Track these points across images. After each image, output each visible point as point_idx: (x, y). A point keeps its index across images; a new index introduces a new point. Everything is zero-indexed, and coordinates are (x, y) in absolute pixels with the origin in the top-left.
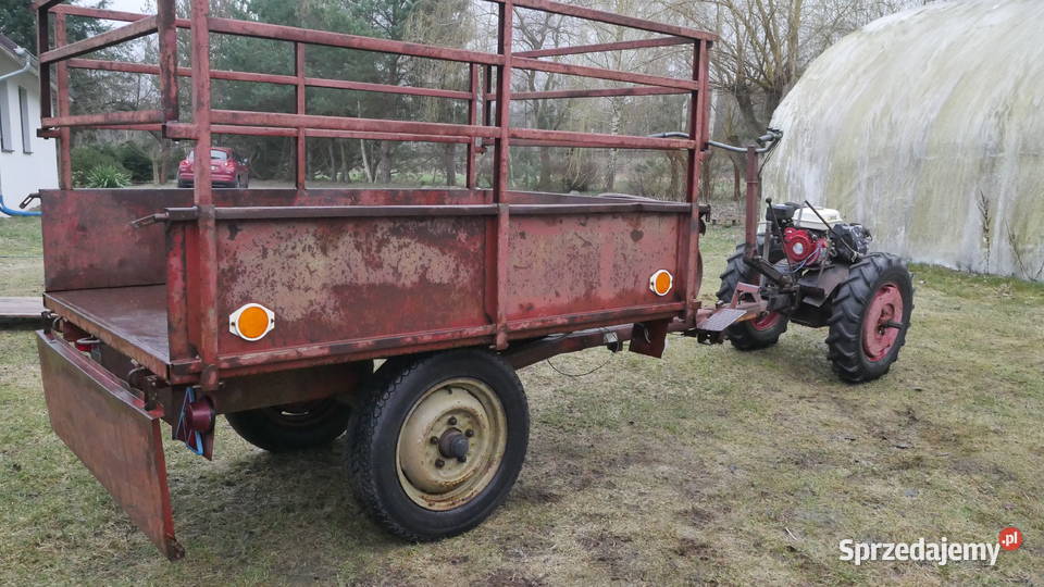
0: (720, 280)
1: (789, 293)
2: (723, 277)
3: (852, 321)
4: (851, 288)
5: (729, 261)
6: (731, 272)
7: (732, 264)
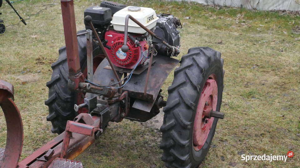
0: (47, 89)
1: (119, 102)
2: (50, 85)
3: (184, 127)
4: (179, 94)
5: (53, 68)
6: (58, 80)
7: (57, 71)
